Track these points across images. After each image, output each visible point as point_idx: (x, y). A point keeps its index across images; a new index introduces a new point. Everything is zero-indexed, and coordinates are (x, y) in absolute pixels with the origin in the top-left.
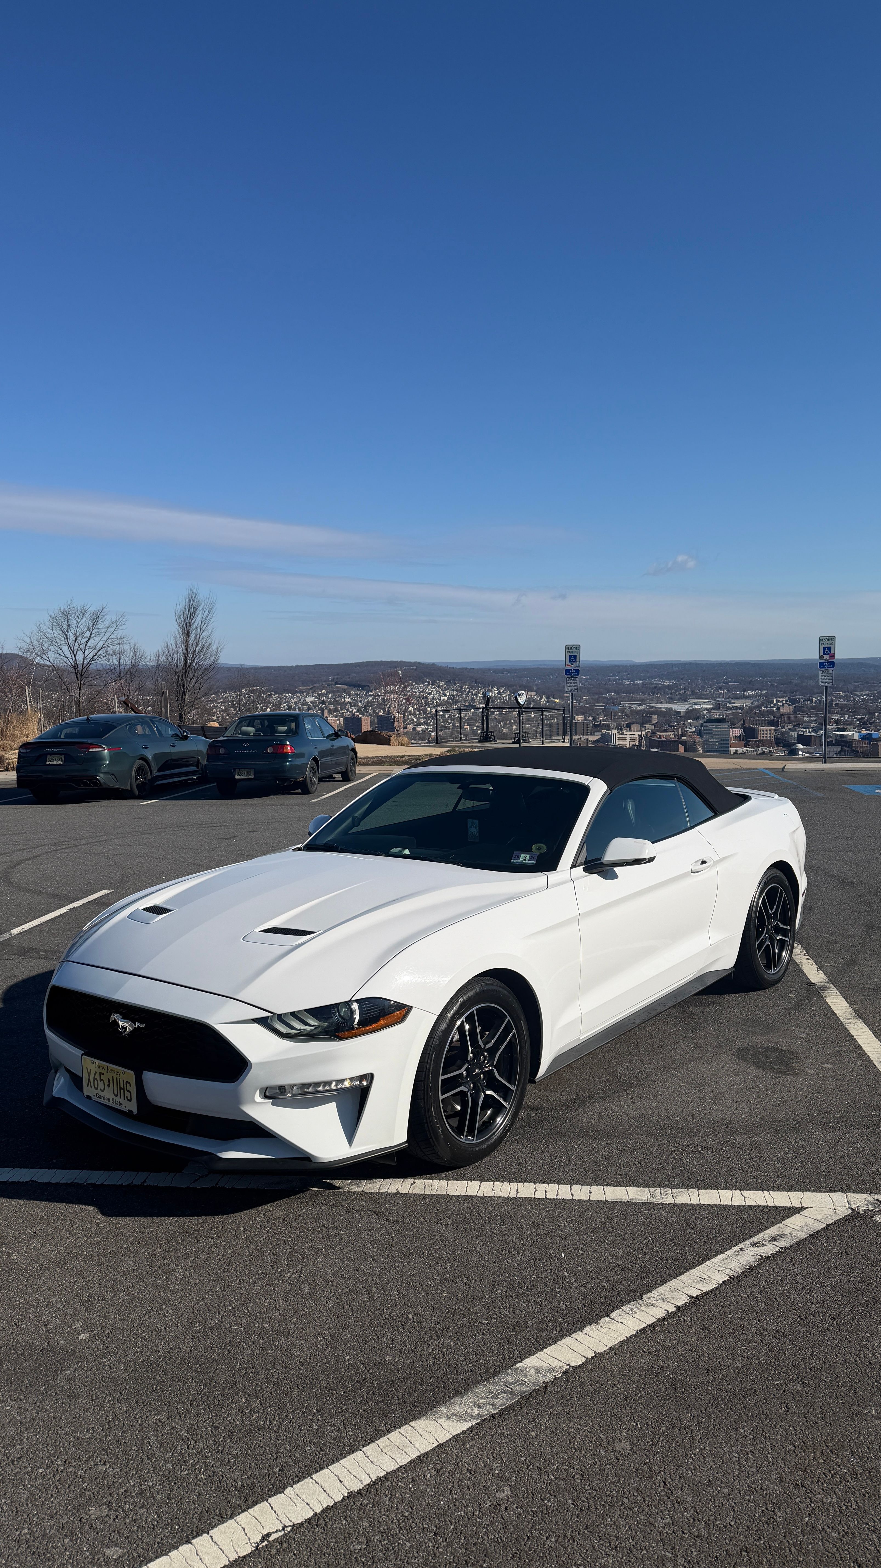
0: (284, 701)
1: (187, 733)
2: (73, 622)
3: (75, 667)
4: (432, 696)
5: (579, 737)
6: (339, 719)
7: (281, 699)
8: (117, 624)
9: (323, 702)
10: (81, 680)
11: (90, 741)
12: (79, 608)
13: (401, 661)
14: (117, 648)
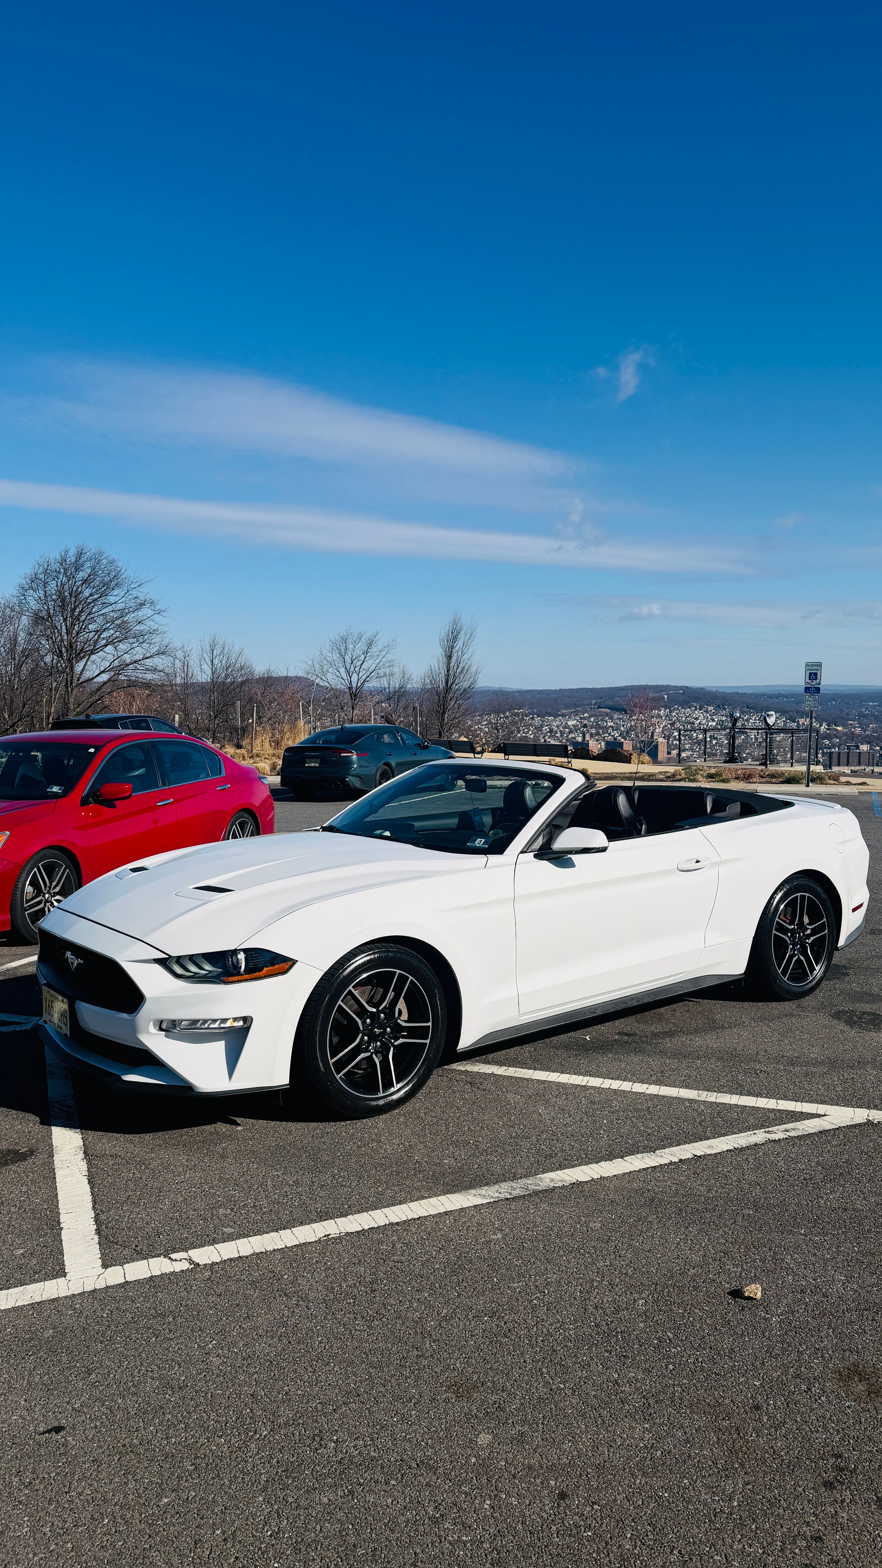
0: (546, 724)
1: (428, 743)
2: (351, 647)
3: (350, 688)
4: (699, 721)
5: (863, 768)
6: (600, 743)
7: (543, 722)
8: (388, 648)
9: (585, 726)
10: (355, 700)
11: (342, 746)
12: (356, 633)
13: (667, 685)
14: (387, 670)
